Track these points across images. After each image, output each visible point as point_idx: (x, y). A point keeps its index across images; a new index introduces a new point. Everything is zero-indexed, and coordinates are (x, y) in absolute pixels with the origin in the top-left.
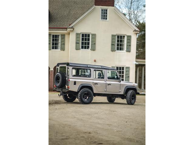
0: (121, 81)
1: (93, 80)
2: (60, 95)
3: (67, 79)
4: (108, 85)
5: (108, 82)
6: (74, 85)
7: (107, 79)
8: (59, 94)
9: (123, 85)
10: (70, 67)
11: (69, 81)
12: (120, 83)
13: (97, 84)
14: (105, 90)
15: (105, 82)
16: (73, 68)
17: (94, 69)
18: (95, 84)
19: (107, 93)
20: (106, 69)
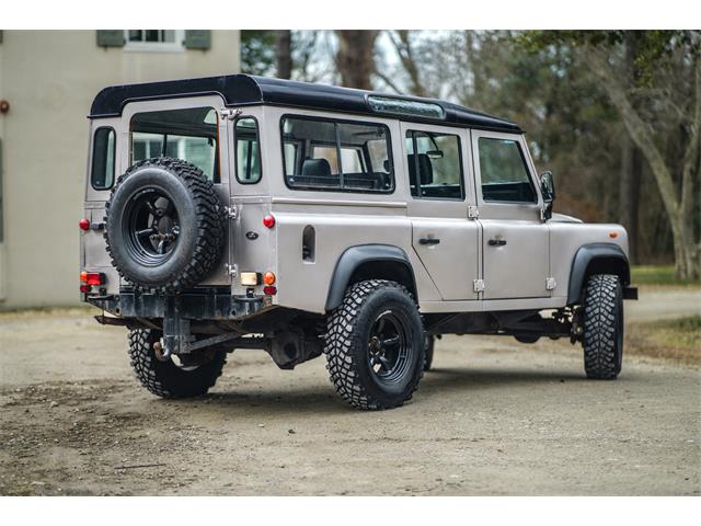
1: (405, 210)
3: (233, 211)
4: (492, 243)
5: (490, 225)
6: (305, 257)
7: (481, 202)
10: (265, 114)
11: (270, 224)
12: (545, 227)
13: (437, 242)
14: (480, 285)
15: (473, 225)
17: (405, 126)
18: (423, 242)
20: (471, 128)
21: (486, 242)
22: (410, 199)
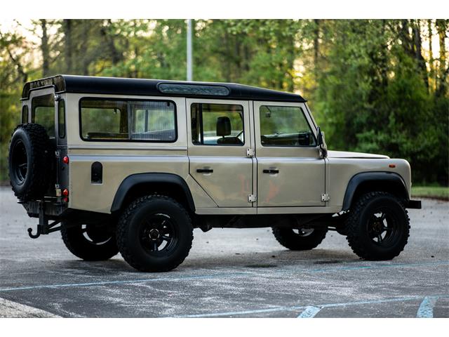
0: (330, 153)
1: (186, 152)
2: (34, 232)
3: (57, 153)
4: (265, 171)
5: (265, 162)
6: (94, 180)
7: (259, 145)
8: (30, 230)
9: (339, 168)
10: (67, 97)
11: (67, 162)
13: (212, 171)
14: (252, 198)
15: (250, 161)
16: (82, 99)
17: (191, 101)
18: (199, 171)
19: (261, 211)
20: (253, 100)
21: (260, 171)
22: (191, 145)
